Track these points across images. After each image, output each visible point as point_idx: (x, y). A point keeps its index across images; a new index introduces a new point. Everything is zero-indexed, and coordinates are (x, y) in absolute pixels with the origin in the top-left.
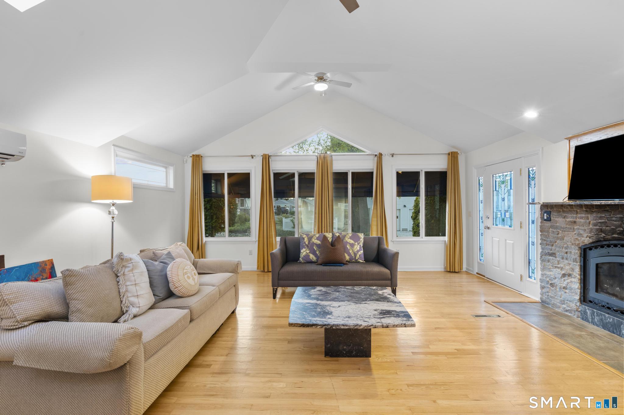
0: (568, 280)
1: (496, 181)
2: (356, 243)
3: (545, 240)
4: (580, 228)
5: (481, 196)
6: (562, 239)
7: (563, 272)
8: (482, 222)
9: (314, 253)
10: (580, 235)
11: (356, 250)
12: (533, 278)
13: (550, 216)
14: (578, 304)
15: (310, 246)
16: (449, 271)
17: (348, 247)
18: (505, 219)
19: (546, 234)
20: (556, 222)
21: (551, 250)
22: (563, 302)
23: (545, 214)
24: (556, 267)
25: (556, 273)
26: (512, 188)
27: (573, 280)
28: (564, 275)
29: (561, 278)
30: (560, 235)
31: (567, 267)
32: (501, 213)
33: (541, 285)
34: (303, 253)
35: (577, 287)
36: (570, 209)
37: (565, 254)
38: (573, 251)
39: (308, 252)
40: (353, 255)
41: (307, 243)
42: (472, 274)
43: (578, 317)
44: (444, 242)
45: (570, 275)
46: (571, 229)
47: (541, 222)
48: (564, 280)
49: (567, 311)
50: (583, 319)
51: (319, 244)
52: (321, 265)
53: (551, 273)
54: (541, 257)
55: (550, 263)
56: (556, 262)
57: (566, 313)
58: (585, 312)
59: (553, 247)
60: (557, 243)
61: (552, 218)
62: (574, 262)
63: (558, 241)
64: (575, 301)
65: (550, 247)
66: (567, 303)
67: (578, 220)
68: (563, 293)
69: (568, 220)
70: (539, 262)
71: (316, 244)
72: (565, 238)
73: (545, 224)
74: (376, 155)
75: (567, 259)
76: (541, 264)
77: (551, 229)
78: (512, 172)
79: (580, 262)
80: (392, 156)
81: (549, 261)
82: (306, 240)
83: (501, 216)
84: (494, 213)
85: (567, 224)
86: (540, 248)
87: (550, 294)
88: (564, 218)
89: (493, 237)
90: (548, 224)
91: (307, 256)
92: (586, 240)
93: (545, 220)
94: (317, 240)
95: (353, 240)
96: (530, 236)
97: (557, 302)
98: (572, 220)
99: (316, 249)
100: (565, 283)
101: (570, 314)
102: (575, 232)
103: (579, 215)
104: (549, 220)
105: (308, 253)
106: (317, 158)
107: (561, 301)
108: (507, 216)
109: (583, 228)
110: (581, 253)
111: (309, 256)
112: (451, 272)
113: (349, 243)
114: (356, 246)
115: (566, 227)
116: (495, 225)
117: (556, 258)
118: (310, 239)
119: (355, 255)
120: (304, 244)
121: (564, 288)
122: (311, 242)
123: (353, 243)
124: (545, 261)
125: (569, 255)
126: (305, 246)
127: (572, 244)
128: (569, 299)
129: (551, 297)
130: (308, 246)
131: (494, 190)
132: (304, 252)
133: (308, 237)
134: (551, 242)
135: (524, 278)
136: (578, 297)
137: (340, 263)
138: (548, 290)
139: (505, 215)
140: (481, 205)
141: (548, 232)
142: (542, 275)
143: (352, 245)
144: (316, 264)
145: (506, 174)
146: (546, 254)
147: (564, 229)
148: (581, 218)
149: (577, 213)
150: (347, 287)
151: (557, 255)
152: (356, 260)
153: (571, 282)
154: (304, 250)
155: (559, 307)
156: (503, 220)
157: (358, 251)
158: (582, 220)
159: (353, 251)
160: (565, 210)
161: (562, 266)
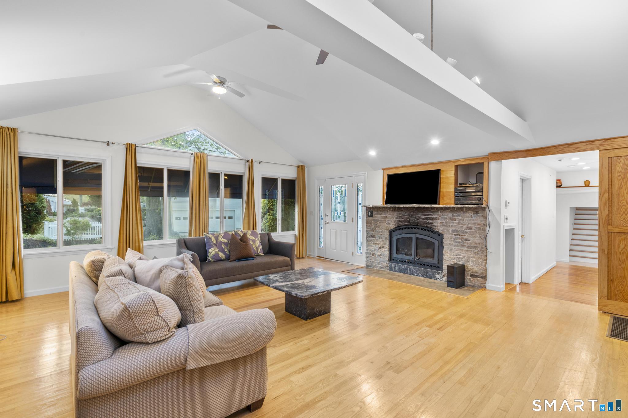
0: (382, 250)
1: (333, 191)
2: (257, 239)
3: (369, 228)
4: (389, 220)
5: (321, 200)
6: (379, 227)
7: (380, 246)
8: (322, 219)
9: (223, 251)
10: (389, 224)
11: (258, 245)
12: (360, 253)
13: (372, 214)
14: (388, 262)
15: (218, 245)
16: (299, 257)
17: (251, 243)
18: (341, 216)
19: (370, 224)
20: (376, 217)
21: (373, 234)
22: (379, 264)
23: (369, 213)
24: (375, 244)
25: (376, 247)
26: (346, 195)
27: (385, 249)
28: (380, 248)
29: (378, 250)
30: (378, 225)
31: (382, 243)
32: (338, 212)
33: (366, 256)
34: (211, 252)
35: (387, 253)
36: (384, 209)
37: (381, 236)
38: (385, 233)
39: (217, 250)
40: (256, 250)
41: (215, 242)
42: (313, 258)
43: (388, 270)
44: (294, 236)
45: (383, 247)
46: (384, 221)
47: (367, 218)
48: (380, 251)
49: (381, 268)
50: (390, 270)
51: (226, 242)
52: (235, 261)
53: (373, 248)
54: (366, 239)
55: (372, 242)
56: (376, 241)
57: (381, 269)
58: (391, 266)
59: (374, 232)
60: (376, 230)
61: (373, 215)
62: (386, 239)
63: (377, 228)
64: (386, 261)
65: (372, 233)
66: (382, 263)
67: (388, 216)
68: (379, 258)
69: (382, 216)
70: (365, 241)
71: (223, 243)
72: (381, 227)
73: (369, 219)
74: (248, 161)
75: (382, 238)
76: (366, 243)
77: (373, 222)
78: (346, 185)
79: (389, 239)
80: (260, 163)
81: (371, 241)
82: (213, 239)
83: (338, 214)
84: (332, 212)
85: (382, 218)
86: (366, 233)
87: (372, 260)
88: (381, 215)
89: (331, 230)
90: (371, 219)
91: (217, 254)
92: (392, 226)
93: (369, 216)
94: (224, 238)
95: (254, 237)
96: (358, 227)
97: (376, 264)
98: (385, 216)
99: (224, 248)
100: (381, 252)
101: (383, 270)
102: (386, 223)
103: (389, 213)
104: (371, 216)
105: (217, 252)
106: (194, 157)
107: (378, 263)
108: (342, 214)
109: (391, 220)
110: (389, 234)
111: (219, 254)
112: (301, 258)
113: (251, 240)
114: (257, 242)
115: (382, 220)
116: (332, 221)
117: (375, 238)
118: (217, 238)
119: (257, 249)
120: (212, 244)
121: (380, 255)
122: (218, 241)
123: (254, 239)
124: (369, 241)
125: (383, 236)
126: (214, 246)
127: (385, 230)
128: (383, 261)
129: (373, 262)
130: (216, 245)
131: (332, 196)
132: (213, 251)
133: (214, 236)
134: (373, 229)
135: (354, 254)
136: (387, 259)
137: (249, 257)
138: (371, 258)
139: (341, 214)
140: (321, 207)
141: (371, 223)
142: (367, 250)
143: (254, 241)
144: (230, 261)
145: (342, 186)
146: (370, 237)
147: (380, 221)
148: (390, 214)
149: (388, 212)
150: (289, 271)
151: (376, 237)
152: (258, 254)
153: (384, 251)
154: (213, 249)
155: (377, 267)
156: (339, 217)
157: (259, 246)
158: (390, 216)
159: (255, 246)
160: (381, 210)
161: (379, 242)
